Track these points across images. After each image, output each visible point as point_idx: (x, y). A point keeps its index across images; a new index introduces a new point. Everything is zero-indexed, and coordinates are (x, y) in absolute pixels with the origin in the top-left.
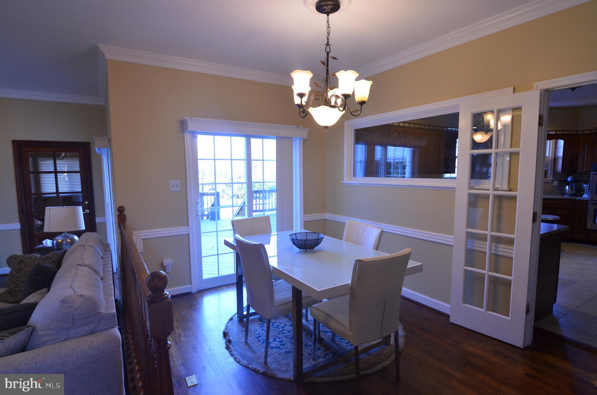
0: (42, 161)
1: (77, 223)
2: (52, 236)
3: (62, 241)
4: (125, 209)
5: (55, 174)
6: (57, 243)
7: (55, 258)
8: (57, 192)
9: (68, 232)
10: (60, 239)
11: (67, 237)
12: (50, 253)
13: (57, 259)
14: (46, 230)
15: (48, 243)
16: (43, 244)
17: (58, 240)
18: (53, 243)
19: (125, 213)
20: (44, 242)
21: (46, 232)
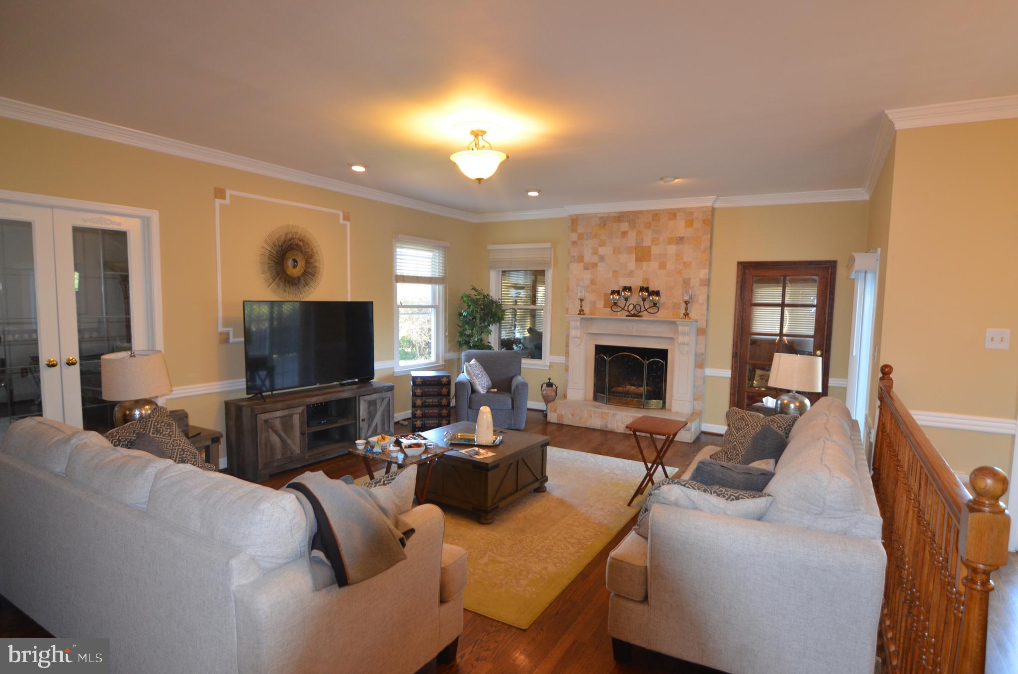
0: (759, 288)
1: (812, 381)
2: (776, 393)
3: (789, 402)
4: (892, 369)
5: (782, 308)
6: (781, 404)
7: (783, 423)
8: (781, 334)
9: (797, 392)
10: (785, 399)
11: (795, 399)
12: (776, 416)
13: (784, 425)
14: (771, 384)
15: (769, 402)
16: (763, 402)
17: (784, 400)
18: (777, 403)
19: (891, 376)
20: (764, 399)
21: (770, 387)
